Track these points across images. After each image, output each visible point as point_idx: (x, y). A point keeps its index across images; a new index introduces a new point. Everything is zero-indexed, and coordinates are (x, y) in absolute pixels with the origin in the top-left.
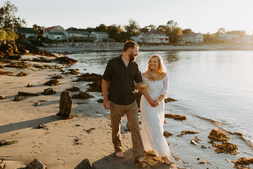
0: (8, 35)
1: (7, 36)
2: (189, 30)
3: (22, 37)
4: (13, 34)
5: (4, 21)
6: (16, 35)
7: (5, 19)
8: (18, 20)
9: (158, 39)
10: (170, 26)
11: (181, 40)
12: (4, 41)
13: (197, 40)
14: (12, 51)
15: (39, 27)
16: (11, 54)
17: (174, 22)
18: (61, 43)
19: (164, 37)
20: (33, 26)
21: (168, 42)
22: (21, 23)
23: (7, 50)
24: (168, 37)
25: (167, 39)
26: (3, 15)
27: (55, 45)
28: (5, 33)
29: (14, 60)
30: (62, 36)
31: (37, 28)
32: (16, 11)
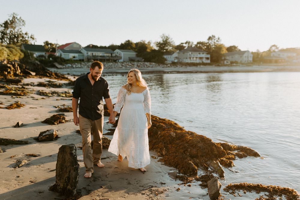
0: (11, 53)
1: (9, 54)
2: (235, 47)
3: (29, 56)
4: (17, 52)
5: (9, 37)
6: (21, 53)
7: (9, 34)
8: (25, 36)
9: (197, 58)
10: (211, 42)
11: (225, 59)
12: (4, 60)
13: (244, 59)
14: (12, 73)
15: (51, 44)
16: (11, 76)
17: (217, 37)
18: (77, 63)
19: (204, 55)
20: (44, 43)
21: (209, 61)
22: (30, 39)
23: (6, 72)
24: (209, 56)
25: (207, 58)
26: (7, 30)
27: (70, 65)
28: (5, 51)
29: (12, 84)
30: (79, 55)
31: (49, 46)
32: (23, 25)
